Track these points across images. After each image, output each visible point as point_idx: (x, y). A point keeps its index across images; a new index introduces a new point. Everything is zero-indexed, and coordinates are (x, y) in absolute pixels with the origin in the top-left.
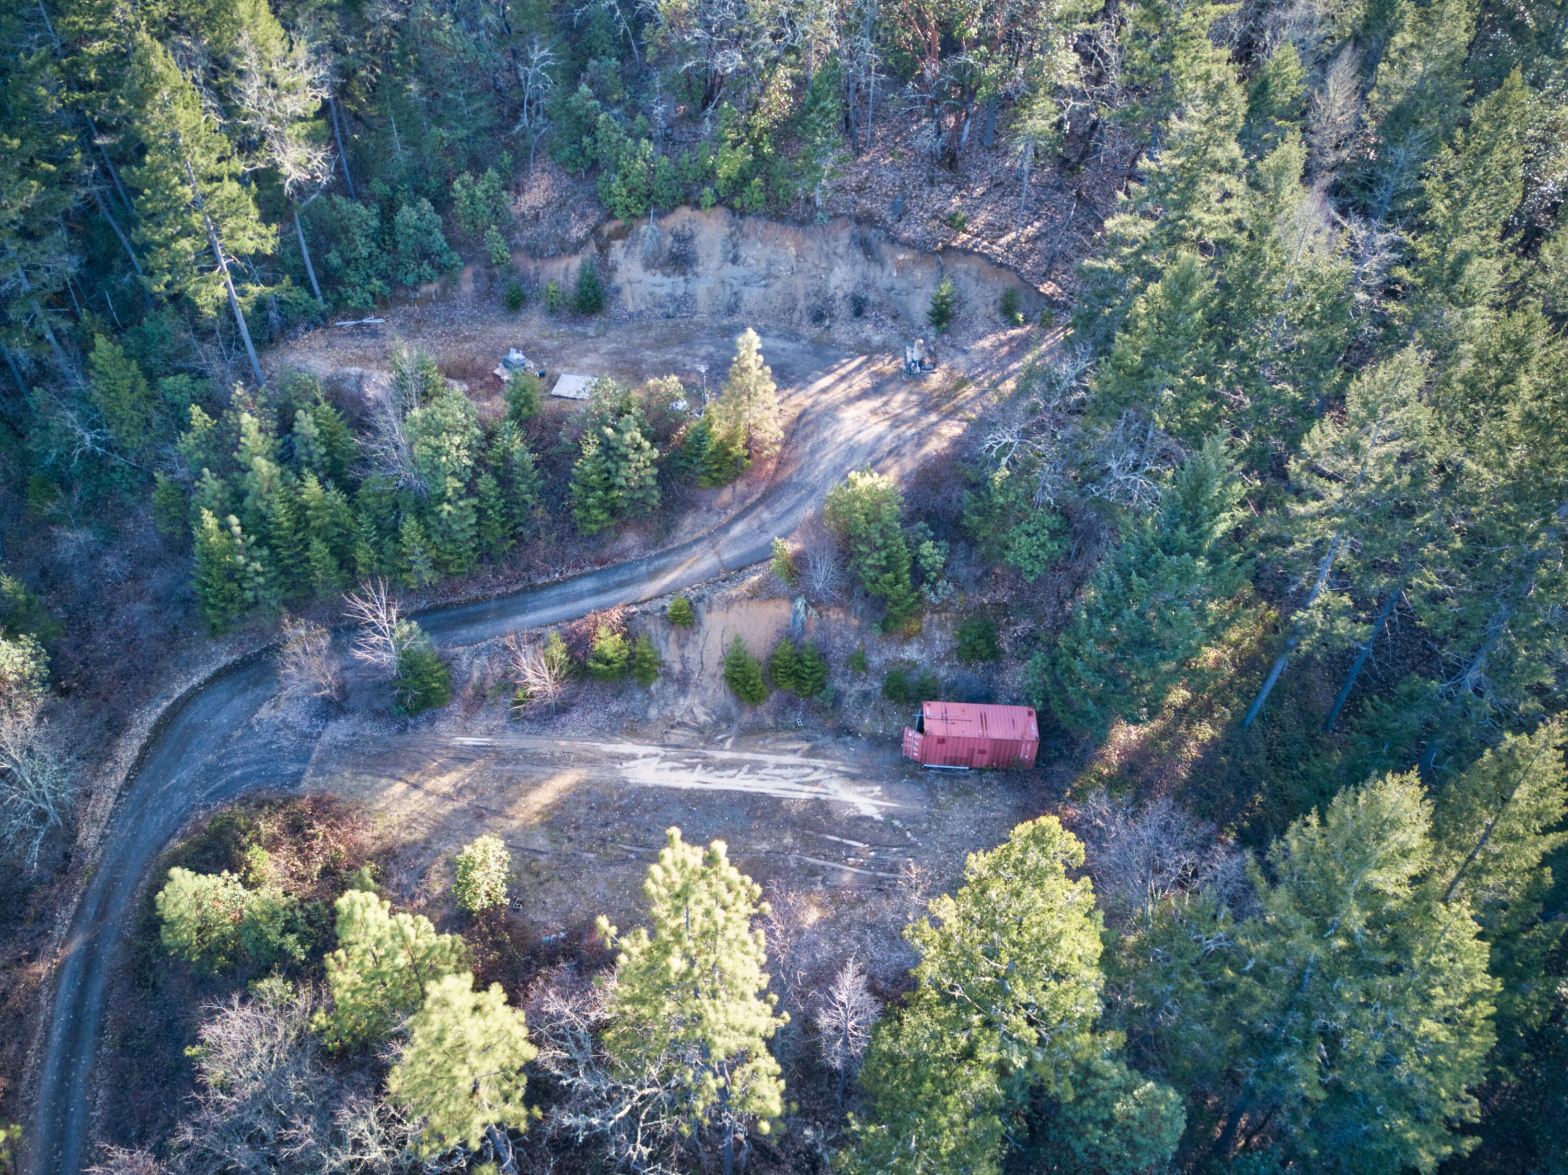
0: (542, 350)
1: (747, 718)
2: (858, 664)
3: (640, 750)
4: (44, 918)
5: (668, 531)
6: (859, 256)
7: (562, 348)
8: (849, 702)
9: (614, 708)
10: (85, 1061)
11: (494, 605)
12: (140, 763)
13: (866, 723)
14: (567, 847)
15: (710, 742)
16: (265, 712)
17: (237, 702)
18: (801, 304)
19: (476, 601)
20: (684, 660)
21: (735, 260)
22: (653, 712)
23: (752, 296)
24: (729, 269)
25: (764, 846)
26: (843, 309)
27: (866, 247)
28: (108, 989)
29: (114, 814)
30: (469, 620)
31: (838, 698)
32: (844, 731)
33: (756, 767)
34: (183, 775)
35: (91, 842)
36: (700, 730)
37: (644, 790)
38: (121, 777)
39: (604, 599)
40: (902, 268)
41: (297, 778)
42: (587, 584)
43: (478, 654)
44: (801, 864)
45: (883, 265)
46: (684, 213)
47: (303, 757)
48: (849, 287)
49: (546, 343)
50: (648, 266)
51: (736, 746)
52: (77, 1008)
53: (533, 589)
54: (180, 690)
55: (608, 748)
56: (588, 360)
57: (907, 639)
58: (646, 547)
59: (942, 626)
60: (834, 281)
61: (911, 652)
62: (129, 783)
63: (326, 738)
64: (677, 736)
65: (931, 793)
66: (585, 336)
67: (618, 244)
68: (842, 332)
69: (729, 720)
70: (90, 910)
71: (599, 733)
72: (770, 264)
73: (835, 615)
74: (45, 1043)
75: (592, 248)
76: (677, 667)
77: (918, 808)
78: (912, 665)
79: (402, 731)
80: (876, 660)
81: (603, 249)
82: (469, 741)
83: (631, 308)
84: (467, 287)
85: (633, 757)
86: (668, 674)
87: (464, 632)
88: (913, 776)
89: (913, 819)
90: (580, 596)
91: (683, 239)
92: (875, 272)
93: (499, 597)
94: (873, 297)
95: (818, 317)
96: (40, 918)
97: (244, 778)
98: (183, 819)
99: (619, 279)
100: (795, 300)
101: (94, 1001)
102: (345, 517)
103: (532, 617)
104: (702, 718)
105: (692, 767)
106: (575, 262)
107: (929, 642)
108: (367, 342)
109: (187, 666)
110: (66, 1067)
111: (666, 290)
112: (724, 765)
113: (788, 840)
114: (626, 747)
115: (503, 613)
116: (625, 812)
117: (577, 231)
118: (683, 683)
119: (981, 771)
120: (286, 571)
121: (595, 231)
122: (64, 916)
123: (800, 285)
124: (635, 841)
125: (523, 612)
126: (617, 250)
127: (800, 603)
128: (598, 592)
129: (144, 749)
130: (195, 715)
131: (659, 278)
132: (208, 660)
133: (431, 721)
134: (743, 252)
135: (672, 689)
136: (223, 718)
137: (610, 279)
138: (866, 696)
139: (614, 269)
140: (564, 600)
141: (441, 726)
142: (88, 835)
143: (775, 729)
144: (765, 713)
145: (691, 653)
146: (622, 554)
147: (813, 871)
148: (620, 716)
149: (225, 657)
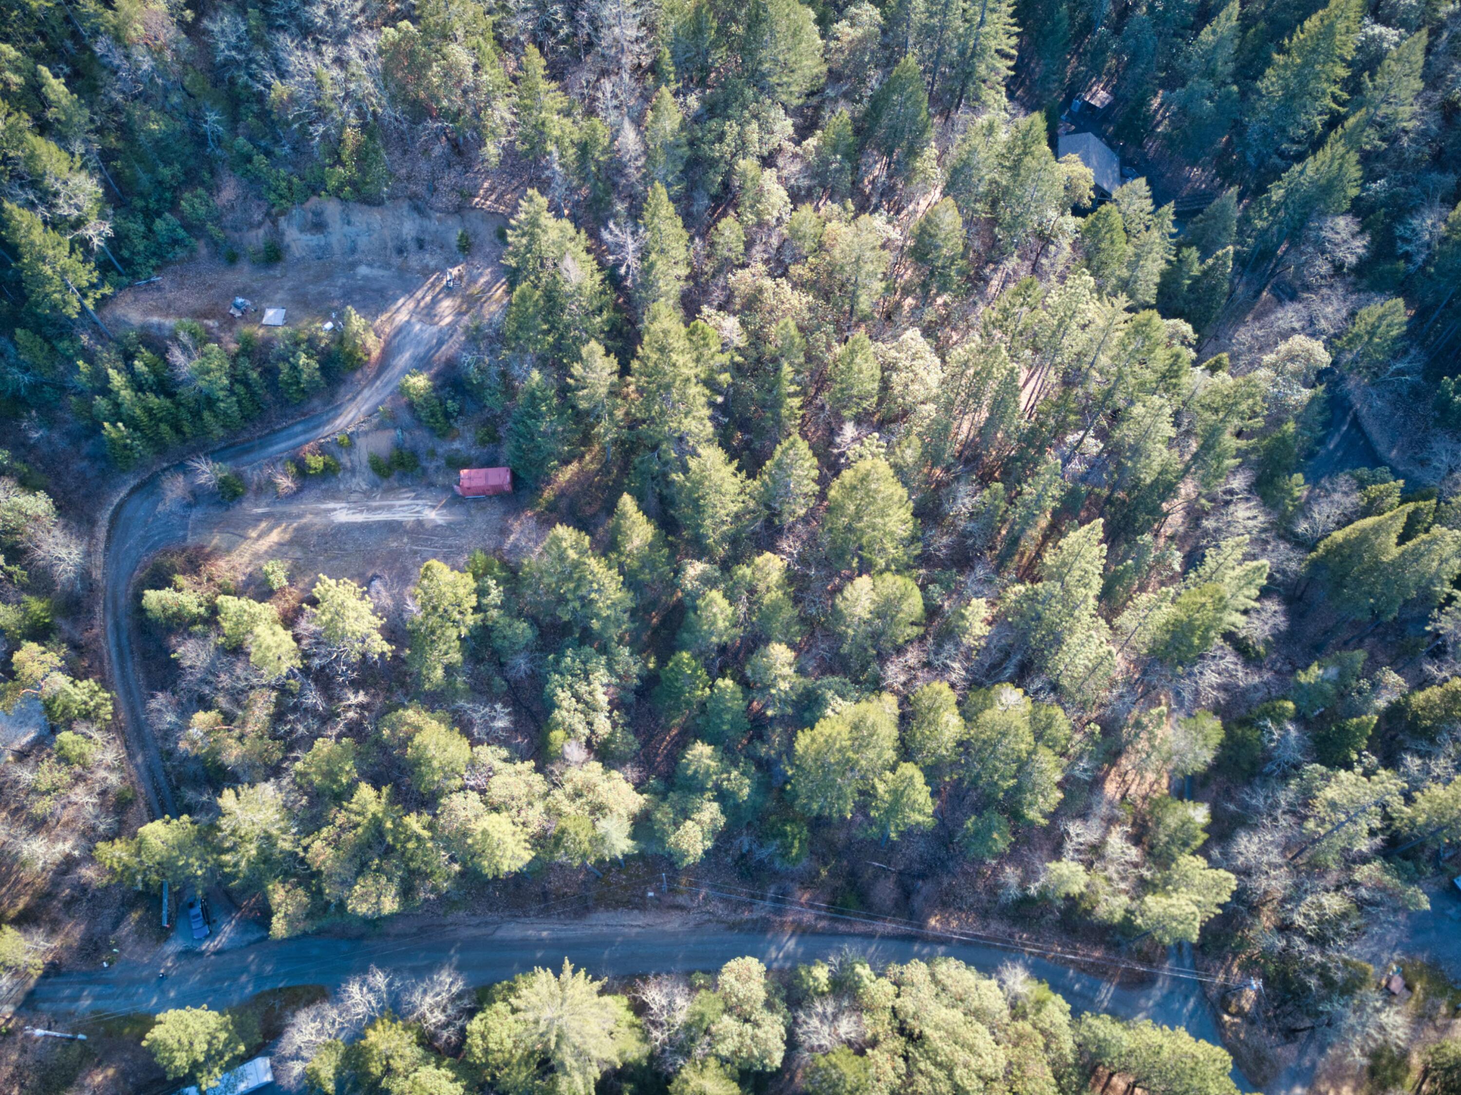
0: (253, 291)
1: (385, 484)
2: (433, 453)
3: (338, 506)
4: (90, 611)
5: (332, 396)
6: (416, 215)
7: (264, 288)
8: (431, 471)
9: (323, 487)
10: (129, 664)
11: (257, 442)
12: (109, 538)
13: (441, 480)
14: (311, 555)
15: (369, 498)
16: (160, 508)
17: (146, 504)
18: (390, 245)
19: (248, 441)
20: (351, 461)
21: (349, 223)
22: (342, 487)
23: (363, 242)
24: (346, 227)
25: (395, 544)
26: (412, 246)
27: (417, 209)
28: (129, 638)
29: (105, 563)
30: (248, 451)
31: (425, 470)
32: (431, 485)
33: (390, 508)
34: (131, 542)
35: (99, 577)
36: (364, 493)
37: (342, 525)
38: (102, 546)
39: (308, 436)
40: (439, 220)
41: (184, 538)
42: (299, 428)
43: (254, 469)
44: (411, 550)
45: (430, 218)
46: (314, 199)
47: (185, 528)
48: (413, 234)
49: (254, 285)
50: (301, 231)
51: (382, 499)
52: (119, 645)
53: (274, 432)
54: (116, 501)
55: (323, 506)
56: (278, 297)
57: (453, 439)
58: (325, 405)
59: (469, 430)
60: (405, 231)
61: (456, 445)
62: (107, 549)
63: (193, 517)
64: (354, 497)
65: (468, 513)
66: (275, 277)
67: (282, 218)
68: (414, 261)
69: (378, 486)
70: (110, 605)
71: (319, 500)
72: (368, 224)
73: (417, 433)
74: (110, 659)
75: (268, 223)
76: (349, 465)
77: (462, 518)
78: (458, 450)
79: (227, 510)
80: (440, 451)
81: (275, 222)
82: (260, 511)
83: (297, 255)
84: (204, 251)
85: (335, 510)
86: (345, 468)
87: (246, 458)
88: (461, 503)
89: (460, 523)
90: (296, 435)
91: (318, 214)
92: (426, 223)
93: (259, 437)
94: (427, 238)
95: (400, 251)
96: (89, 611)
97: (160, 540)
98: (138, 562)
99: (287, 239)
100: (386, 243)
101: (125, 642)
102: (173, 410)
103: (276, 448)
104: (364, 487)
105: (361, 511)
106: (261, 232)
107: (465, 439)
108: (157, 295)
109: (115, 488)
110: (122, 668)
111: (315, 242)
112: (376, 509)
113: (405, 540)
114: (331, 505)
115: (262, 446)
116: (334, 536)
117: (257, 217)
118: (353, 471)
119: (490, 497)
120: (151, 439)
121: (268, 214)
122: (98, 609)
123: (386, 232)
124: (340, 549)
125: (271, 445)
126: (282, 222)
127: (399, 432)
128: (305, 432)
129: (109, 531)
130: (127, 512)
131: (309, 236)
132: (125, 483)
133: (240, 502)
134: (353, 219)
135: (348, 475)
136: (142, 513)
137: (282, 240)
138: (438, 467)
139: (283, 234)
140: (289, 438)
141: (245, 505)
142: (97, 574)
143: (399, 488)
144: (393, 481)
145: (354, 457)
146: (314, 410)
147: (416, 552)
148: (327, 490)
149: (133, 482)
